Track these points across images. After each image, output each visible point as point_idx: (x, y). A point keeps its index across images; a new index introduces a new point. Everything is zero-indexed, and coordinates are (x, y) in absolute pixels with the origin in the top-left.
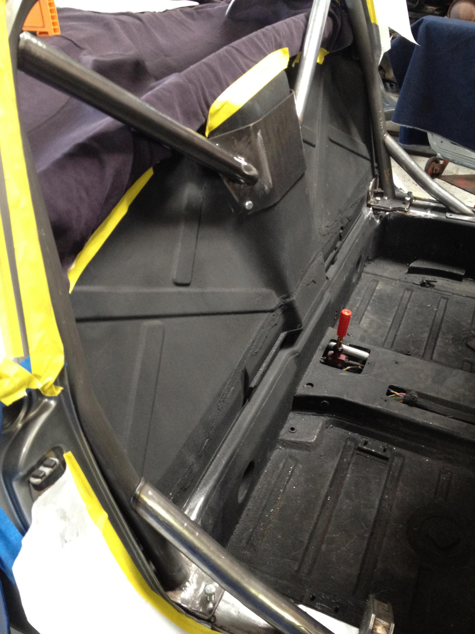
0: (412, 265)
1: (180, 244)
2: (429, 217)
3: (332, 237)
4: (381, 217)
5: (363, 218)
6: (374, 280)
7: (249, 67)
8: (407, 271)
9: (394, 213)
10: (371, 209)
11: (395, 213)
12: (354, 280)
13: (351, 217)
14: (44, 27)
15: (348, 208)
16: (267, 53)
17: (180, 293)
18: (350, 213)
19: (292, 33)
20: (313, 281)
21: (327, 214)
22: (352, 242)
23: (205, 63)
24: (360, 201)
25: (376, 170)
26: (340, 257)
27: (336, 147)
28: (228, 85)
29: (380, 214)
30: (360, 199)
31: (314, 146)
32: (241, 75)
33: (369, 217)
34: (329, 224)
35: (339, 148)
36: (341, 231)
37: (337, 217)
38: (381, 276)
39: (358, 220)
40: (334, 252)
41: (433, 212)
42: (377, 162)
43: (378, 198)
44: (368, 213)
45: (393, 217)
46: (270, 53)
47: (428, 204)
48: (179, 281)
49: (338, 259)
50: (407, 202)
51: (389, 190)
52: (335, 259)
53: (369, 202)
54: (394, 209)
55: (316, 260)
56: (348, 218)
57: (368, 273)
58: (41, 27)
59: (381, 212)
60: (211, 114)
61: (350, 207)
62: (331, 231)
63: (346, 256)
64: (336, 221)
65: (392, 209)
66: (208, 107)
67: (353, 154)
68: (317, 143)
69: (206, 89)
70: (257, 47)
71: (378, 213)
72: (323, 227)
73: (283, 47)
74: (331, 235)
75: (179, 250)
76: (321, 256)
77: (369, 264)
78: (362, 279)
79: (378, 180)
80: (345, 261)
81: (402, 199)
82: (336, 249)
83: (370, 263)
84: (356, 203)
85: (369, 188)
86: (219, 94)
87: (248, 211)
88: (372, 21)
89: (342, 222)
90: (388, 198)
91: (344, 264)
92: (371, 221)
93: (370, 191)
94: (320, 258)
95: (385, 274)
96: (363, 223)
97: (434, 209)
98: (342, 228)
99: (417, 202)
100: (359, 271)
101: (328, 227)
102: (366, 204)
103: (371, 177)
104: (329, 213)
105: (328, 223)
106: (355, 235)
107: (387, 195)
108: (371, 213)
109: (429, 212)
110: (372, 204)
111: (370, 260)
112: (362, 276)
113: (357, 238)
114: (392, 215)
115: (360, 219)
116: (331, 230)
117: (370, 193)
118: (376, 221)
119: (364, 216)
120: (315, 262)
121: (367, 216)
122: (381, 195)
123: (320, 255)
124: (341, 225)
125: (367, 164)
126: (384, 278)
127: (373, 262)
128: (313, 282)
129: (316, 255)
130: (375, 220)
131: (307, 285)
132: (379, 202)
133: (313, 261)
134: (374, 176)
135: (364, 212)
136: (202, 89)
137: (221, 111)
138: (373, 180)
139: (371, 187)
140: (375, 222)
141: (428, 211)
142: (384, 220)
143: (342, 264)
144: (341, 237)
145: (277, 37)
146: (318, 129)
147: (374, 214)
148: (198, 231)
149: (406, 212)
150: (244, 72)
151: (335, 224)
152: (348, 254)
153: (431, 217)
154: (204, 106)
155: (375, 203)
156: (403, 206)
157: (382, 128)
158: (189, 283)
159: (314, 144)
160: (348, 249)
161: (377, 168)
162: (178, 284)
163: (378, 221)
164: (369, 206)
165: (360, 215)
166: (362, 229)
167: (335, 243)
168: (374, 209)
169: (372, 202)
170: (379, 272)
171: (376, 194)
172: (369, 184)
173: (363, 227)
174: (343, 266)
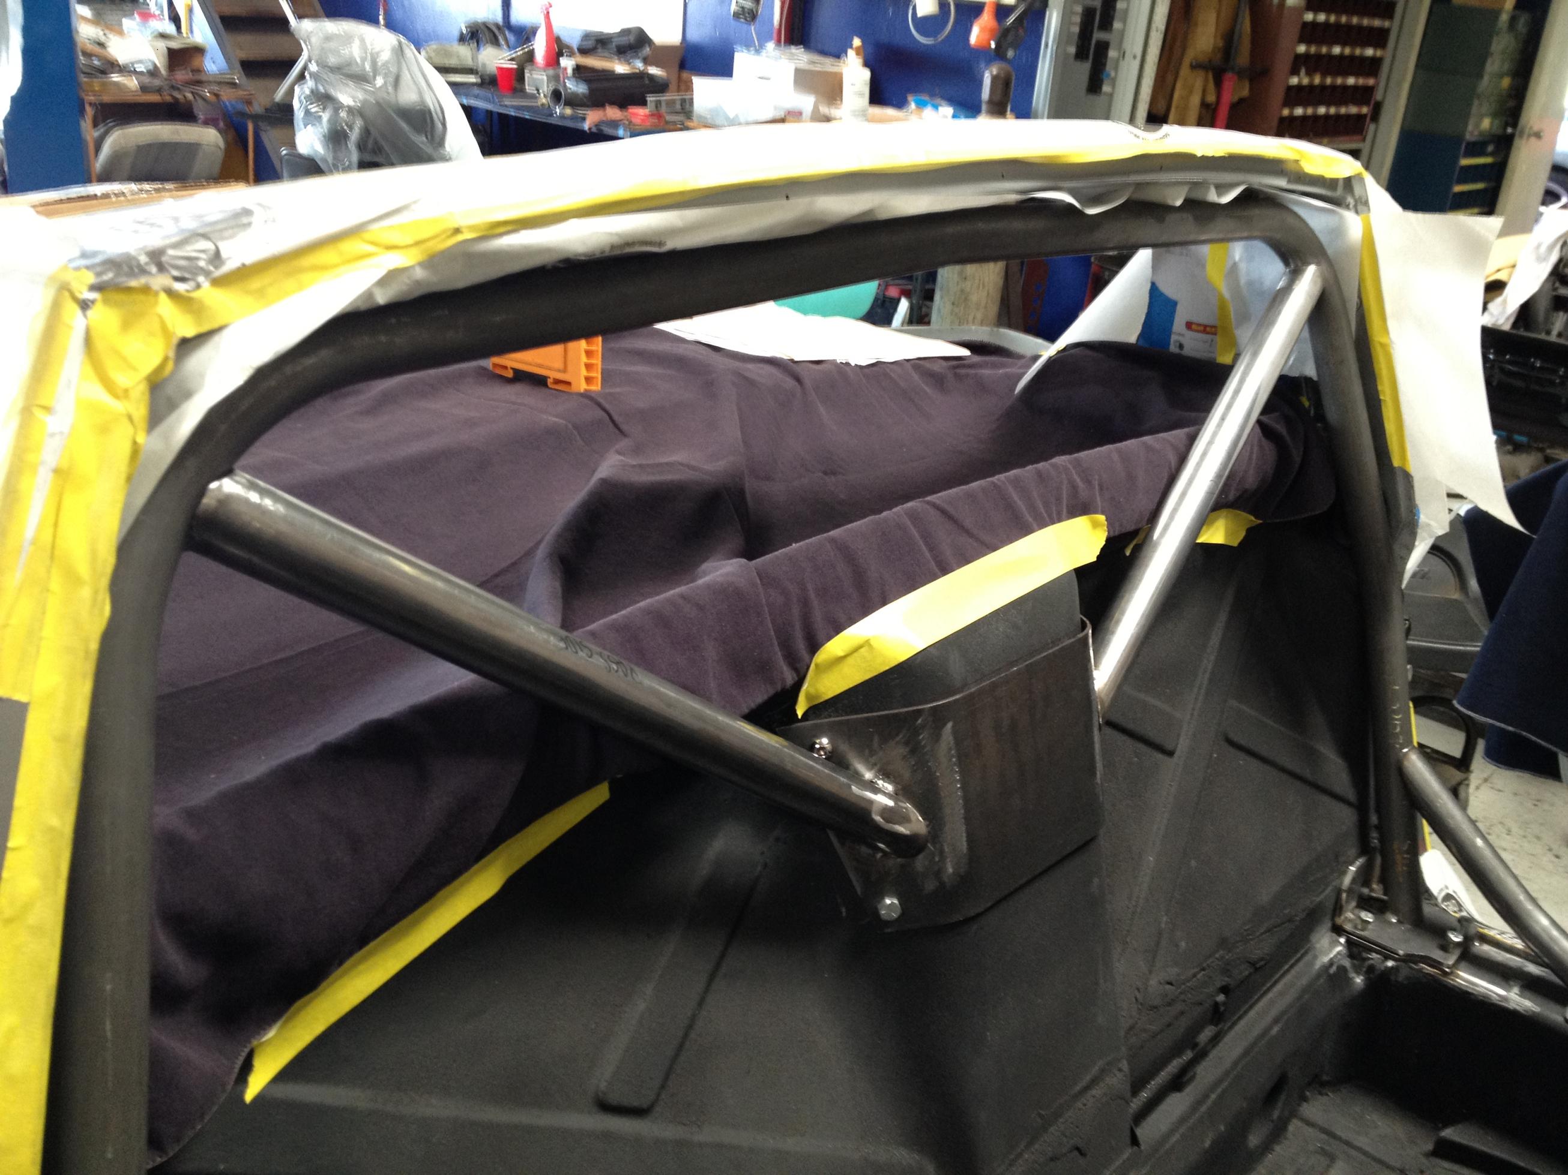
0: (1448, 1133)
1: (649, 989)
2: (1512, 1006)
3: (1182, 1013)
4: (1371, 969)
5: (1311, 964)
6: (1323, 1152)
7: (965, 559)
8: (1430, 1147)
9: (1411, 968)
10: (1342, 940)
11: (1414, 969)
12: (1254, 1140)
13: (1262, 959)
14: (565, 370)
15: (1258, 934)
16: (1035, 526)
17: (607, 1136)
18: (1261, 948)
19: (1131, 477)
20: (1078, 1149)
21: (1177, 946)
22: (1256, 1032)
23: (833, 540)
24: (1302, 915)
25: (1374, 834)
26: (1207, 1073)
27: (1242, 760)
28: (884, 602)
29: (1369, 959)
30: (1303, 911)
31: (1170, 754)
32: (933, 577)
33: (1331, 963)
34: (1178, 975)
35: (1254, 764)
36: (1221, 998)
37: (1210, 956)
38: (1348, 1143)
39: (1292, 966)
40: (1188, 1055)
41: (1527, 993)
42: (1378, 811)
43: (1368, 917)
44: (1331, 951)
45: (1408, 978)
46: (1043, 525)
47: (1519, 965)
48: (614, 1099)
49: (1198, 1077)
50: (1452, 945)
51: (1404, 900)
52: (1185, 1079)
53: (1339, 921)
54: (1410, 959)
55: (1102, 1085)
56: (1252, 964)
57: (1309, 1123)
58: (559, 371)
59: (1374, 955)
60: (817, 665)
61: (1262, 931)
62: (1182, 997)
63: (1227, 1073)
64: (1203, 969)
65: (1404, 955)
66: (814, 647)
67: (1298, 783)
68: (1182, 746)
69: (815, 603)
70: (1010, 507)
71: (1365, 955)
72: (1153, 982)
73: (1096, 512)
74: (1179, 1007)
75: (642, 1006)
76: (1119, 1075)
77: (1321, 1094)
78: (1286, 1139)
79: (1378, 860)
80: (1219, 1090)
81: (1436, 931)
82: (1195, 1045)
83: (1324, 1091)
84: (1289, 921)
85: (1341, 883)
86: (852, 621)
87: (888, 923)
88: (1396, 462)
89: (1226, 971)
90: (1399, 921)
91: (1213, 1096)
92: (1336, 977)
93: (1345, 891)
94: (1118, 1080)
95: (1362, 1141)
96: (1304, 981)
97: (1531, 985)
98: (1224, 990)
99: (1486, 949)
100: (1276, 1114)
101: (1170, 983)
102: (1329, 925)
103: (1352, 852)
104: (1183, 944)
105: (1173, 972)
106: (1274, 1012)
107: (1395, 913)
108: (1339, 953)
109: (1516, 990)
110: (1348, 927)
111: (1323, 1084)
112: (1291, 1128)
113: (1276, 1021)
114: (1404, 972)
115: (1301, 964)
116: (1181, 993)
117: (1344, 895)
118: (1354, 978)
119: (1315, 957)
120: (1096, 1092)
121: (1326, 959)
122: (1378, 907)
123: (1120, 1070)
124: (1220, 981)
125: (1347, 817)
126: (1353, 1153)
127: (1333, 1092)
128: (1076, 1153)
129: (1103, 1071)
130: (1352, 975)
131: (1052, 1159)
132: (1370, 927)
133: (1087, 1088)
134: (1365, 849)
135: (1318, 946)
136: (805, 603)
137: (850, 660)
138: (1360, 862)
139: (1347, 880)
140: (1349, 981)
141: (1513, 986)
142: (1379, 981)
143: (1206, 1096)
144: (1218, 1016)
145: (1081, 485)
146: (1193, 709)
147: (1351, 956)
148: (723, 956)
149: (1445, 974)
150: (945, 569)
151: (1199, 976)
152: (1235, 1064)
153: (1518, 1008)
154: (801, 646)
155: (1356, 927)
156: (1437, 955)
157: (1398, 730)
158: (645, 1106)
159: (1169, 747)
160: (1237, 1051)
161: (1376, 827)
162: (606, 1107)
163: (1359, 980)
164: (1338, 930)
165: (1306, 953)
166: (1299, 998)
167: (1196, 1028)
168: (1349, 942)
169: (1350, 921)
170: (1343, 1127)
171: (1365, 903)
172: (1344, 872)
173: (1305, 990)
174: (1209, 1102)
